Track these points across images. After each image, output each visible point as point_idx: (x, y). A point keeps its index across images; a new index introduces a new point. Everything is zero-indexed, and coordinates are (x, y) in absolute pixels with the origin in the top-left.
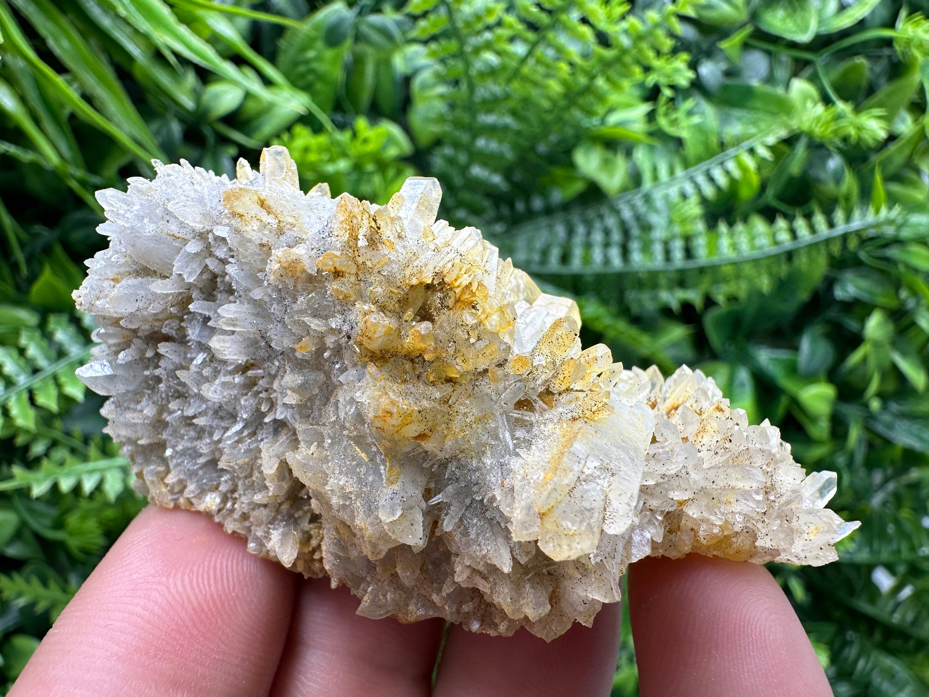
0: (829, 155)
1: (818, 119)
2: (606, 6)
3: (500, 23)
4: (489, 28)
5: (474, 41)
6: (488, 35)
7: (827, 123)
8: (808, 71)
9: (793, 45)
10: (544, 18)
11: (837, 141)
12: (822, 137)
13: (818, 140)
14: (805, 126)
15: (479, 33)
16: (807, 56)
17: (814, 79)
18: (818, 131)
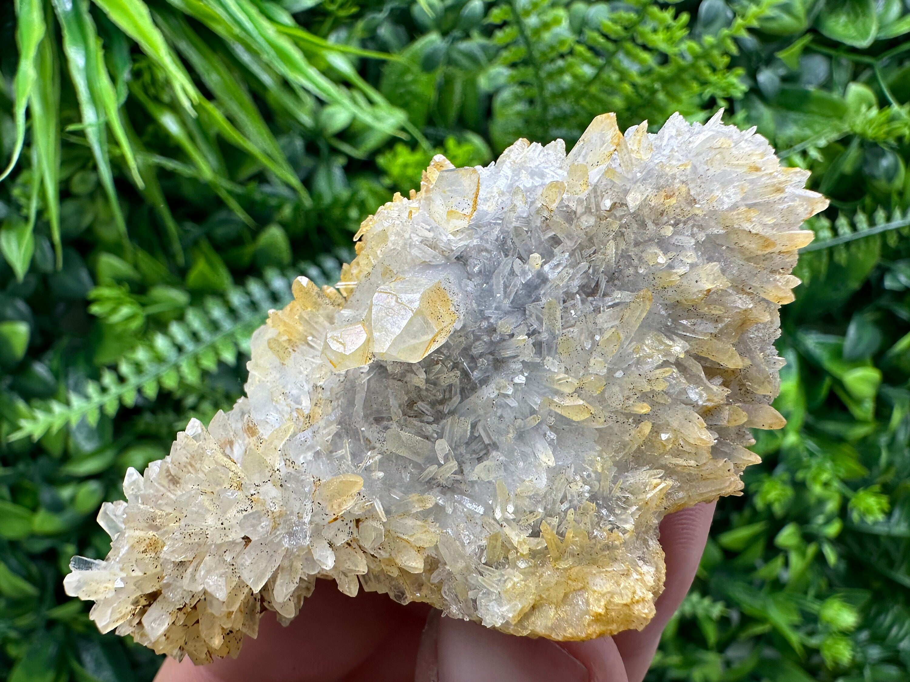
0: (882, 154)
1: (871, 122)
2: (668, 31)
3: (571, 52)
4: (562, 56)
5: (550, 67)
6: (560, 63)
7: (882, 124)
8: (866, 75)
9: (853, 50)
10: (610, 46)
11: (892, 141)
12: (874, 139)
13: (871, 140)
14: (858, 129)
15: (552, 60)
16: (867, 60)
17: (871, 82)
18: (870, 133)
